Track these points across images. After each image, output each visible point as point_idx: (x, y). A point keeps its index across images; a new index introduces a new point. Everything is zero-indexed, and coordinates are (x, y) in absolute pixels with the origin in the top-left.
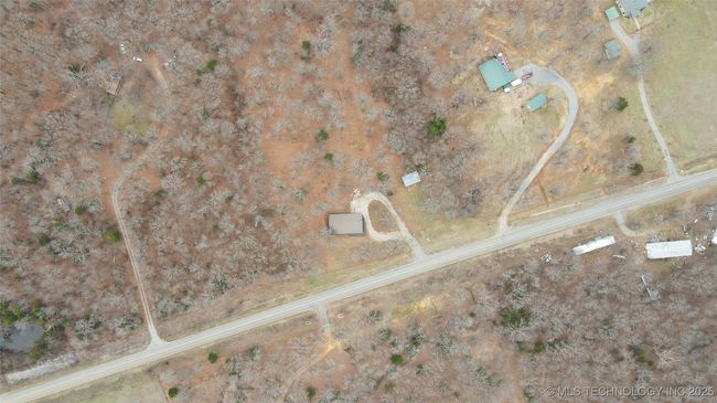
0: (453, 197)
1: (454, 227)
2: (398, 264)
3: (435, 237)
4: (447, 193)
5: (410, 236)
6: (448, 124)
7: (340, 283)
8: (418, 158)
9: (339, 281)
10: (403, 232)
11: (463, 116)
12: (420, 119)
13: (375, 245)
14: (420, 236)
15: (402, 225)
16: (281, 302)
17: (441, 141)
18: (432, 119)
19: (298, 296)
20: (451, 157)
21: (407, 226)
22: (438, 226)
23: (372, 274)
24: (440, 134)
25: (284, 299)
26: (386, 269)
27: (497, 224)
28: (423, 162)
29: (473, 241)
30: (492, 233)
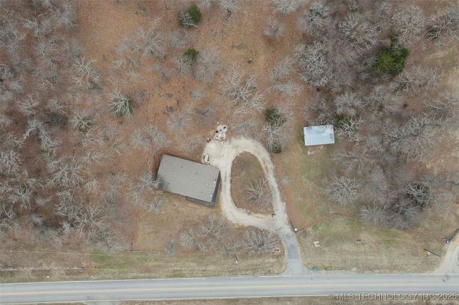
5: (287, 230)
8: (346, 102)
10: (279, 220)
11: (440, 54)
14: (305, 234)
15: (280, 207)
16: (41, 276)
17: (392, 86)
18: (388, 42)
19: (72, 275)
21: (288, 211)
22: (340, 226)
23: (205, 274)
24: (394, 73)
25: (48, 272)
30: (429, 265)
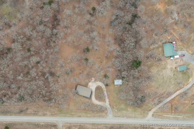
0: (133, 95)
1: (129, 109)
2: (100, 116)
3: (119, 111)
4: (131, 93)
5: (109, 106)
6: (142, 64)
7: (72, 116)
8: (124, 74)
9: (72, 115)
10: (107, 104)
11: (149, 63)
12: (131, 58)
13: (93, 104)
14: (113, 108)
15: (107, 100)
16: (44, 115)
17: (136, 70)
18: (136, 59)
19: (52, 115)
20: (138, 78)
21: (109, 101)
22: (123, 106)
23: (87, 117)
24: (137, 67)
25: (46, 114)
26: (94, 117)
27: (148, 114)
28: (125, 76)
29: (135, 117)
30: (144, 117)
